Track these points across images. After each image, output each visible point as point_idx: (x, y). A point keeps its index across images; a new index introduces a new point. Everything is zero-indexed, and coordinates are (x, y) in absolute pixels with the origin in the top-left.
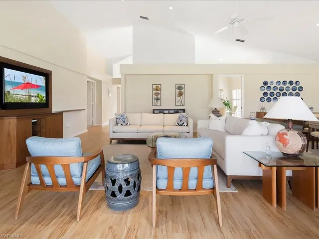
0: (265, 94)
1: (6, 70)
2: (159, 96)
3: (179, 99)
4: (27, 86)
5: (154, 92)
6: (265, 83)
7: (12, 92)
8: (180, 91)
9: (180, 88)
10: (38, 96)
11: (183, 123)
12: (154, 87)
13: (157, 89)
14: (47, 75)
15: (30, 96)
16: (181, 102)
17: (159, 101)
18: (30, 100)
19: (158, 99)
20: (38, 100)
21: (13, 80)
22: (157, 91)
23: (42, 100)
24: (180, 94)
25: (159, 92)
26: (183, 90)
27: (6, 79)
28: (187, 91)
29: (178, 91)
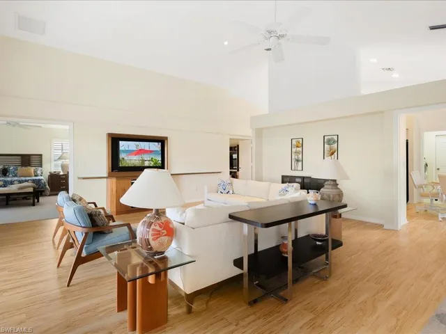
1: (120, 142)
2: (300, 156)
4: (141, 152)
5: (294, 150)
7: (126, 158)
8: (331, 146)
9: (330, 142)
10: (152, 160)
12: (294, 142)
13: (298, 145)
14: (162, 141)
15: (143, 161)
17: (300, 164)
18: (144, 163)
19: (298, 160)
20: (152, 163)
21: (127, 149)
22: (298, 149)
23: (156, 163)
24: (332, 152)
25: (300, 149)
26: (336, 145)
27: (121, 148)
29: (327, 147)
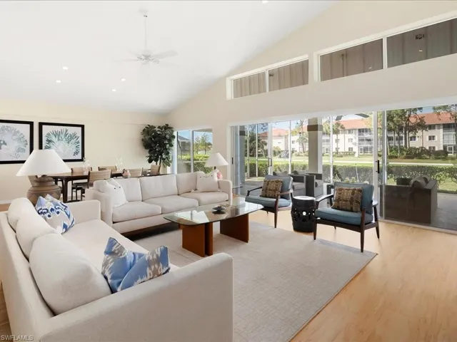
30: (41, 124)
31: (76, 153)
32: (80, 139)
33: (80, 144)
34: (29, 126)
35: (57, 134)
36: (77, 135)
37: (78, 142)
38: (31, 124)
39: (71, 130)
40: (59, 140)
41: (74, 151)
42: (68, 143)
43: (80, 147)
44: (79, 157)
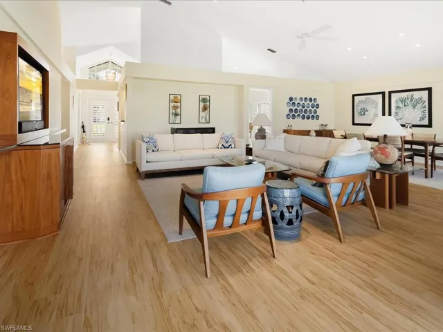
0: (291, 110)
2: (178, 111)
3: (202, 114)
5: (172, 104)
6: (291, 99)
8: (205, 103)
9: (204, 100)
11: (231, 145)
12: (172, 97)
13: (176, 101)
16: (206, 119)
17: (178, 117)
19: (176, 115)
22: (176, 104)
24: (205, 108)
25: (179, 104)
26: (208, 103)
28: (213, 105)
29: (202, 104)
30: (390, 93)
31: (423, 118)
32: (427, 104)
33: (427, 109)
34: (381, 95)
35: (403, 100)
36: (423, 99)
37: (425, 107)
38: (383, 93)
39: (417, 95)
40: (405, 105)
41: (420, 115)
42: (414, 107)
43: (427, 111)
44: (426, 122)
